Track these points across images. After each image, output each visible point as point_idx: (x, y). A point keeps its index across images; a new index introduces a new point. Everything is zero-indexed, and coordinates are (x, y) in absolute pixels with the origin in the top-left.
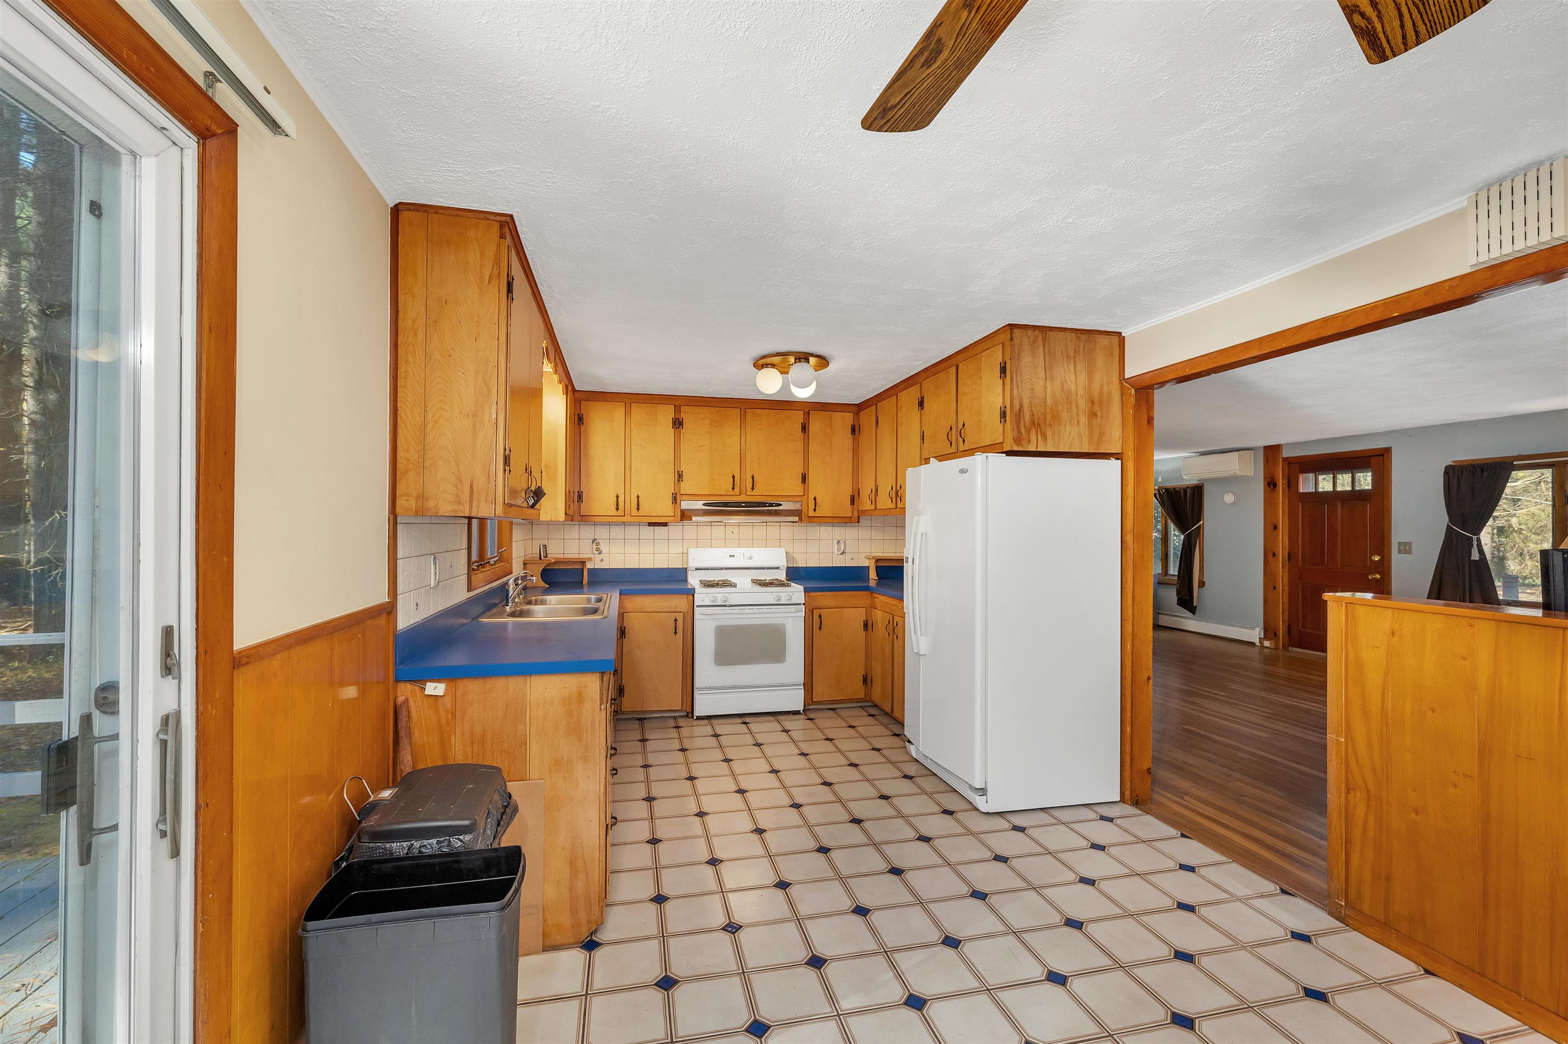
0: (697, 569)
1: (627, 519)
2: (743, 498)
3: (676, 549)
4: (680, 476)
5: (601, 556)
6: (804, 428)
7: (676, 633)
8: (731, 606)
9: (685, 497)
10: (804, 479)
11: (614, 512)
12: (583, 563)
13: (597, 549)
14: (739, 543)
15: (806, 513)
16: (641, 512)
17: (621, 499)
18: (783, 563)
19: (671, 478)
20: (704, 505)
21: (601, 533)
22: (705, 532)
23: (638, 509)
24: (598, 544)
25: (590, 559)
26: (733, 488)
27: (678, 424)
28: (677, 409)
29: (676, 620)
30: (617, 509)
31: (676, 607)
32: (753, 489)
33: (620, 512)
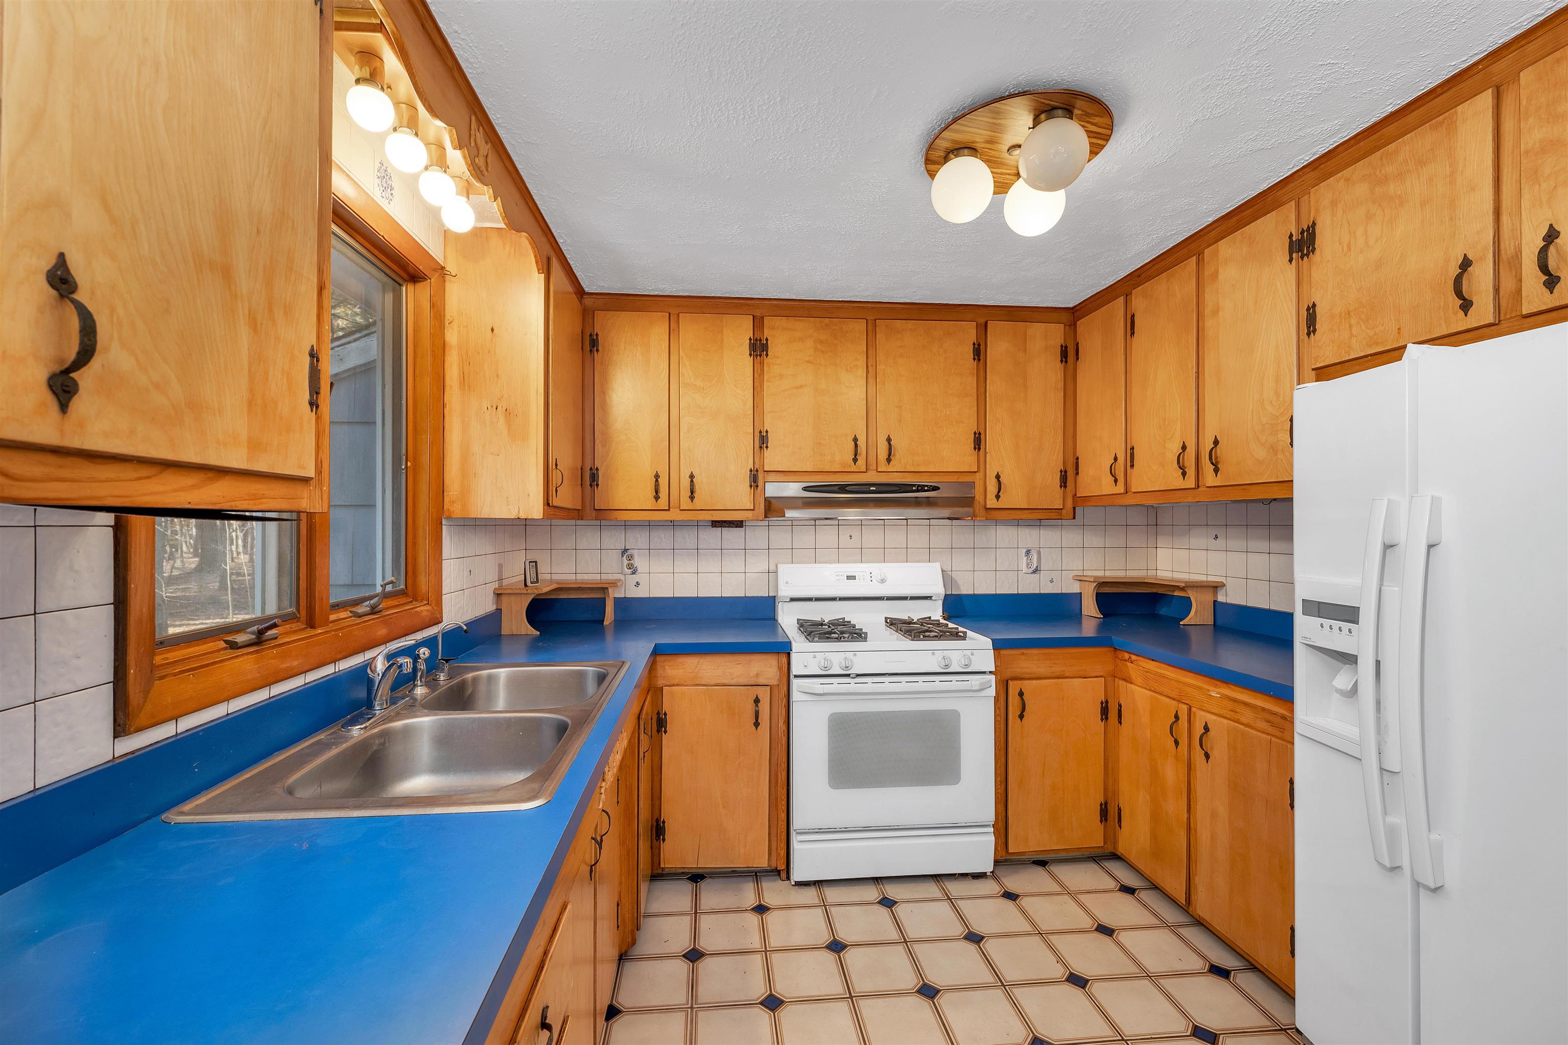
0: (793, 600)
1: (674, 515)
2: (871, 477)
3: (758, 564)
4: (763, 440)
5: (635, 578)
6: (978, 352)
7: (757, 724)
8: (858, 675)
9: (772, 477)
10: (978, 442)
11: (650, 503)
12: (604, 590)
13: (630, 566)
14: (862, 554)
15: (982, 502)
16: (698, 503)
17: (663, 482)
18: (938, 589)
19: (747, 442)
20: (805, 489)
21: (637, 540)
22: (805, 538)
23: (692, 498)
24: (630, 558)
25: (619, 583)
26: (855, 460)
27: (759, 348)
28: (758, 323)
29: (757, 701)
30: (657, 498)
31: (757, 675)
32: (889, 460)
33: (663, 503)
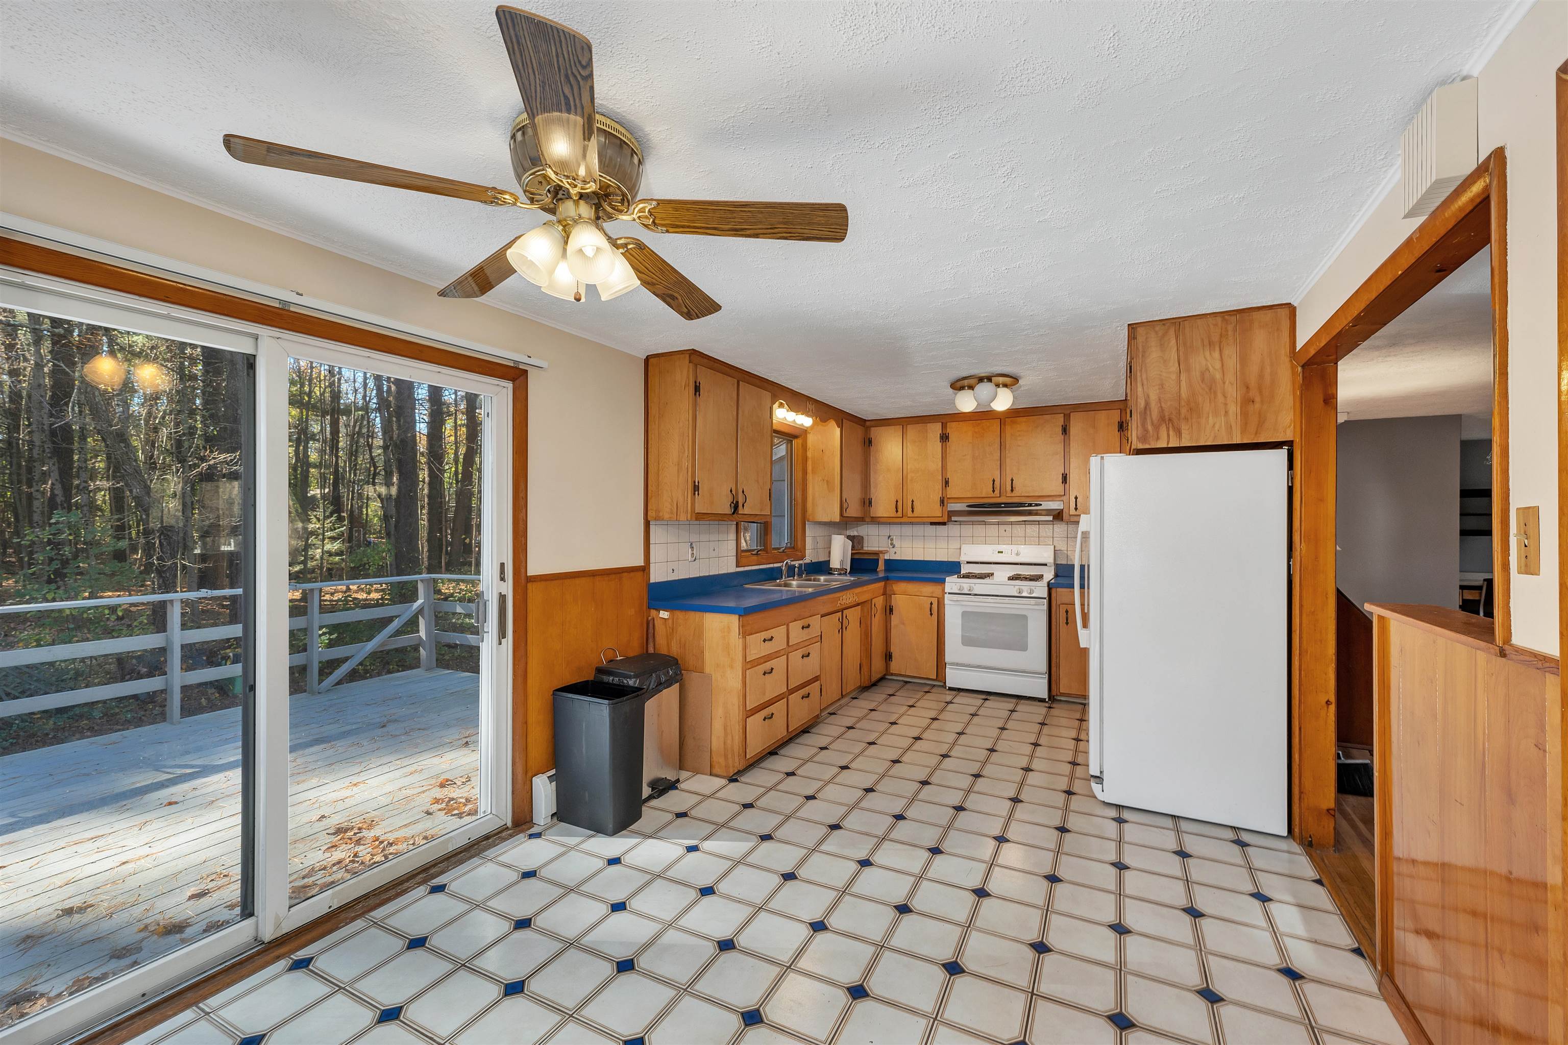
0: (968, 563)
1: (905, 520)
2: (1003, 500)
3: (954, 545)
4: (947, 483)
5: (894, 550)
6: (1065, 430)
7: (931, 614)
8: (976, 595)
9: (950, 501)
10: (1065, 479)
11: (893, 514)
12: (877, 553)
13: (892, 544)
14: (1012, 541)
15: (1067, 512)
16: (916, 514)
17: (900, 504)
18: (1050, 559)
19: (939, 486)
20: (968, 506)
21: (895, 530)
22: (967, 530)
23: (913, 511)
24: (892, 540)
25: (887, 552)
26: (994, 491)
27: (944, 438)
28: (944, 426)
29: (931, 604)
30: (897, 511)
31: (932, 593)
32: (1012, 490)
33: (900, 514)
